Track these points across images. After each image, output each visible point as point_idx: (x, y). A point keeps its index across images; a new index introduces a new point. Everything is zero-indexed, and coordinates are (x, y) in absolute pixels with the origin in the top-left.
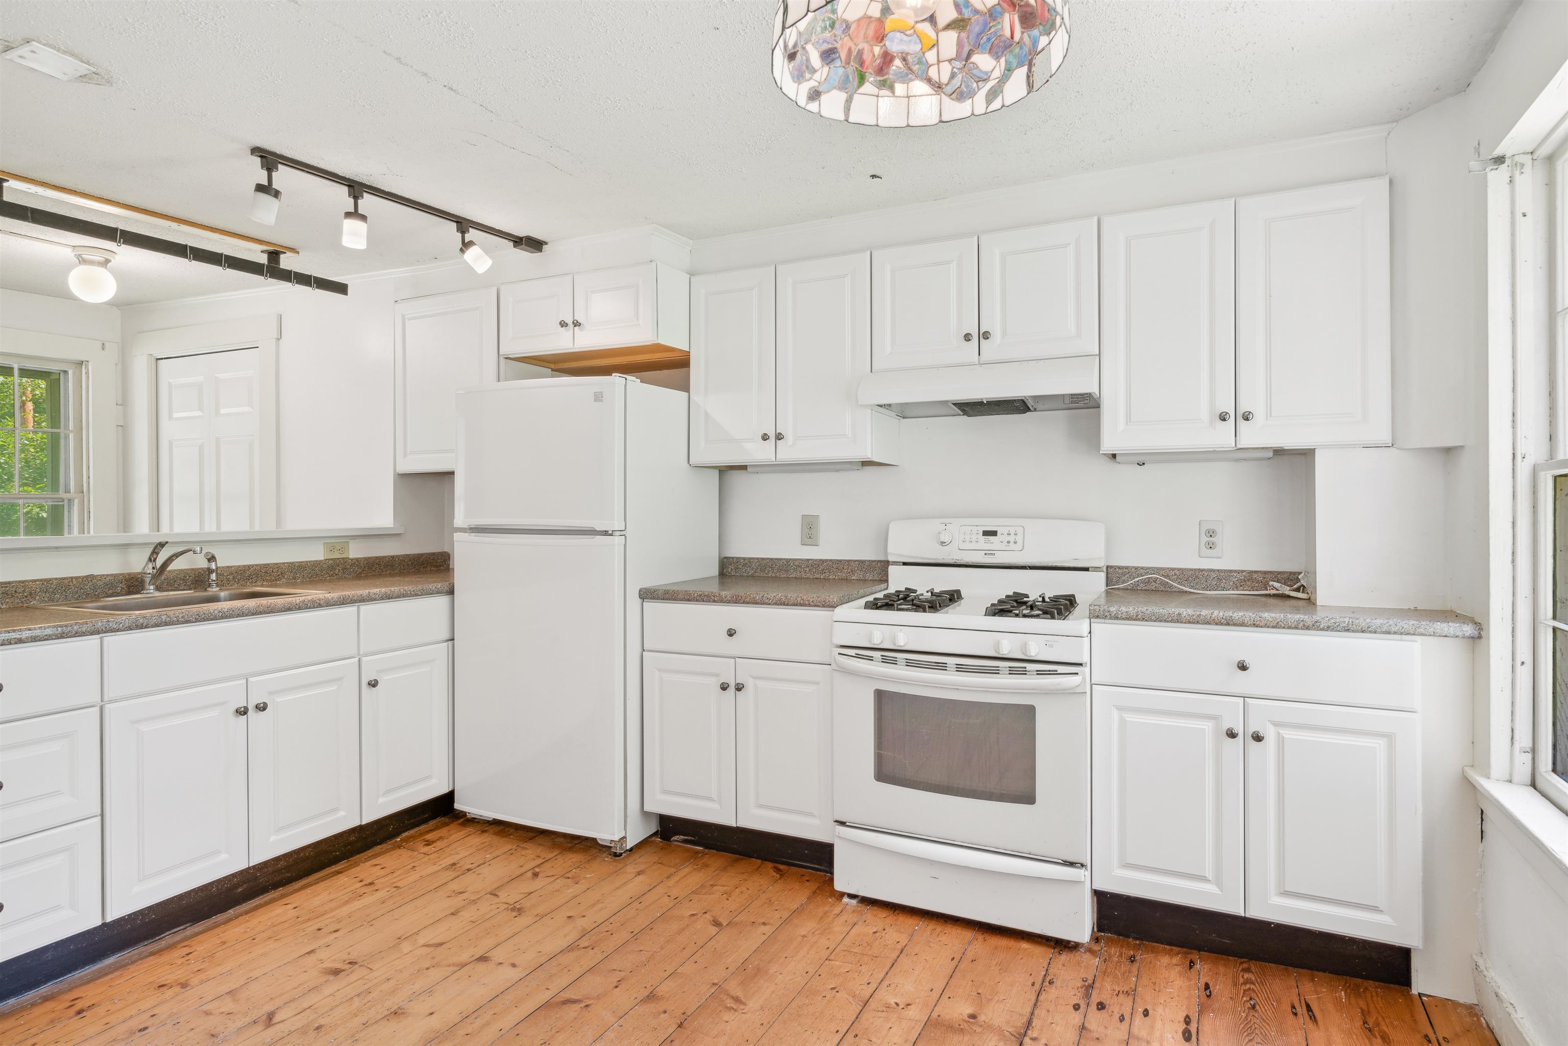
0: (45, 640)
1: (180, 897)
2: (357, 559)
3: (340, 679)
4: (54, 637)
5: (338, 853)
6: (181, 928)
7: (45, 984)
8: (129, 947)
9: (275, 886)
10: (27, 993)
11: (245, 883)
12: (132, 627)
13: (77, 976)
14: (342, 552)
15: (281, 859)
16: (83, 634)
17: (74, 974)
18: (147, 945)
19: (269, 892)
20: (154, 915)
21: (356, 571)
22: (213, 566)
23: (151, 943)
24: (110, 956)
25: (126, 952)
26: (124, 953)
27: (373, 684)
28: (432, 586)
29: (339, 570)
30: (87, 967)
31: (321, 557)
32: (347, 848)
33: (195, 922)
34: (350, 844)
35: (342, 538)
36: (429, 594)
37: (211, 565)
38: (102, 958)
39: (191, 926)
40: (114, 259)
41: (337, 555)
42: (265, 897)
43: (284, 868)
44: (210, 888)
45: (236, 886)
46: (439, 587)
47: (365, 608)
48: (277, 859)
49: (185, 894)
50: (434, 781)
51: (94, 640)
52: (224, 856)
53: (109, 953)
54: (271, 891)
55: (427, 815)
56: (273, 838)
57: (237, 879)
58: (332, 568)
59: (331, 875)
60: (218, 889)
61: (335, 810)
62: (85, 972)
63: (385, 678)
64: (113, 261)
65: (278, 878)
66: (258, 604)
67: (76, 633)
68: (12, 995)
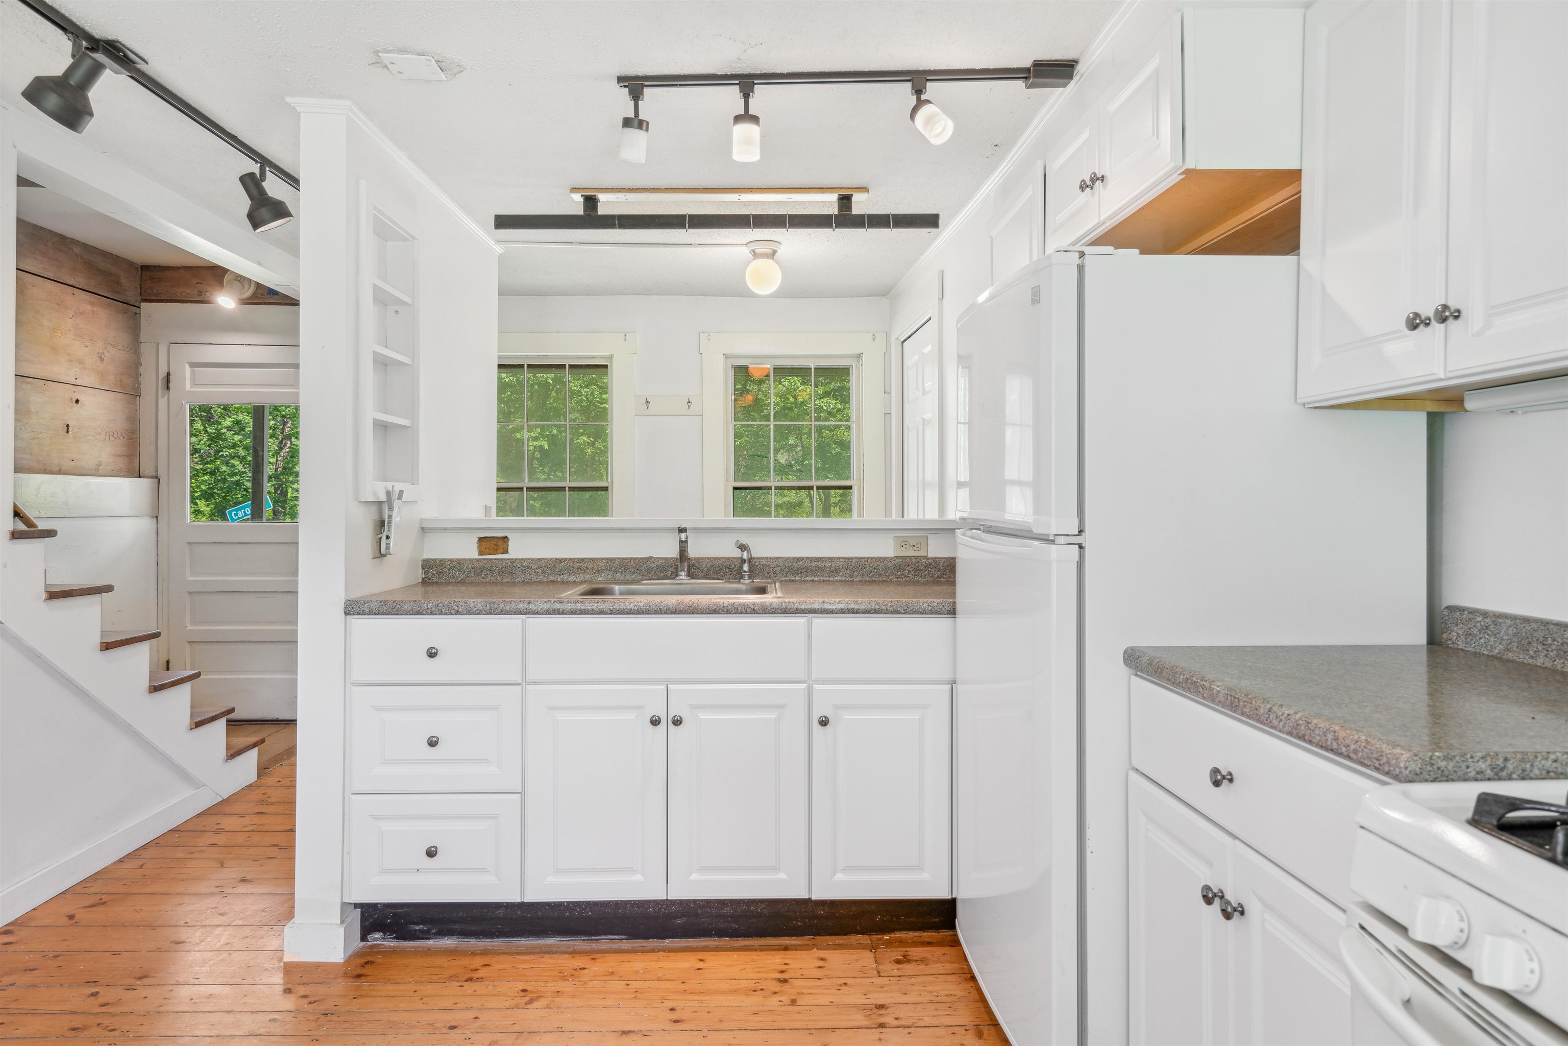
0: (477, 614)
1: (617, 904)
2: (935, 559)
3: (782, 707)
4: (484, 612)
5: (800, 924)
6: (617, 937)
7: (498, 938)
8: (567, 935)
9: (721, 933)
10: (484, 940)
11: (685, 916)
12: (549, 611)
13: (523, 943)
14: (918, 549)
15: (727, 904)
16: (507, 613)
17: (521, 940)
18: (584, 940)
19: (711, 937)
20: (591, 912)
21: (933, 574)
22: (745, 555)
23: (588, 940)
24: (551, 936)
25: (565, 939)
26: (561, 939)
27: (824, 722)
28: (923, 602)
29: (909, 571)
30: (531, 938)
31: (890, 553)
32: (813, 922)
33: (631, 937)
34: (817, 917)
35: (920, 532)
36: (918, 614)
37: (743, 554)
38: (544, 936)
39: (626, 939)
40: (779, 249)
41: (911, 553)
42: (702, 941)
43: (731, 916)
44: (646, 906)
45: (675, 916)
46: (935, 604)
47: (819, 622)
48: (722, 903)
49: (621, 903)
50: (925, 876)
51: (517, 620)
52: (638, 877)
53: (550, 933)
54: (714, 937)
55: (937, 920)
56: (695, 876)
57: (676, 908)
58: (900, 568)
59: (777, 947)
60: (654, 910)
61: (775, 869)
62: (529, 942)
63: (846, 717)
64: (779, 251)
65: (722, 925)
66: (679, 602)
67: (502, 611)
68: (474, 935)
